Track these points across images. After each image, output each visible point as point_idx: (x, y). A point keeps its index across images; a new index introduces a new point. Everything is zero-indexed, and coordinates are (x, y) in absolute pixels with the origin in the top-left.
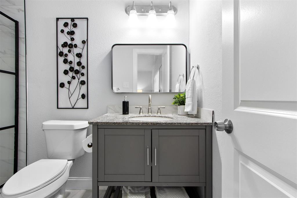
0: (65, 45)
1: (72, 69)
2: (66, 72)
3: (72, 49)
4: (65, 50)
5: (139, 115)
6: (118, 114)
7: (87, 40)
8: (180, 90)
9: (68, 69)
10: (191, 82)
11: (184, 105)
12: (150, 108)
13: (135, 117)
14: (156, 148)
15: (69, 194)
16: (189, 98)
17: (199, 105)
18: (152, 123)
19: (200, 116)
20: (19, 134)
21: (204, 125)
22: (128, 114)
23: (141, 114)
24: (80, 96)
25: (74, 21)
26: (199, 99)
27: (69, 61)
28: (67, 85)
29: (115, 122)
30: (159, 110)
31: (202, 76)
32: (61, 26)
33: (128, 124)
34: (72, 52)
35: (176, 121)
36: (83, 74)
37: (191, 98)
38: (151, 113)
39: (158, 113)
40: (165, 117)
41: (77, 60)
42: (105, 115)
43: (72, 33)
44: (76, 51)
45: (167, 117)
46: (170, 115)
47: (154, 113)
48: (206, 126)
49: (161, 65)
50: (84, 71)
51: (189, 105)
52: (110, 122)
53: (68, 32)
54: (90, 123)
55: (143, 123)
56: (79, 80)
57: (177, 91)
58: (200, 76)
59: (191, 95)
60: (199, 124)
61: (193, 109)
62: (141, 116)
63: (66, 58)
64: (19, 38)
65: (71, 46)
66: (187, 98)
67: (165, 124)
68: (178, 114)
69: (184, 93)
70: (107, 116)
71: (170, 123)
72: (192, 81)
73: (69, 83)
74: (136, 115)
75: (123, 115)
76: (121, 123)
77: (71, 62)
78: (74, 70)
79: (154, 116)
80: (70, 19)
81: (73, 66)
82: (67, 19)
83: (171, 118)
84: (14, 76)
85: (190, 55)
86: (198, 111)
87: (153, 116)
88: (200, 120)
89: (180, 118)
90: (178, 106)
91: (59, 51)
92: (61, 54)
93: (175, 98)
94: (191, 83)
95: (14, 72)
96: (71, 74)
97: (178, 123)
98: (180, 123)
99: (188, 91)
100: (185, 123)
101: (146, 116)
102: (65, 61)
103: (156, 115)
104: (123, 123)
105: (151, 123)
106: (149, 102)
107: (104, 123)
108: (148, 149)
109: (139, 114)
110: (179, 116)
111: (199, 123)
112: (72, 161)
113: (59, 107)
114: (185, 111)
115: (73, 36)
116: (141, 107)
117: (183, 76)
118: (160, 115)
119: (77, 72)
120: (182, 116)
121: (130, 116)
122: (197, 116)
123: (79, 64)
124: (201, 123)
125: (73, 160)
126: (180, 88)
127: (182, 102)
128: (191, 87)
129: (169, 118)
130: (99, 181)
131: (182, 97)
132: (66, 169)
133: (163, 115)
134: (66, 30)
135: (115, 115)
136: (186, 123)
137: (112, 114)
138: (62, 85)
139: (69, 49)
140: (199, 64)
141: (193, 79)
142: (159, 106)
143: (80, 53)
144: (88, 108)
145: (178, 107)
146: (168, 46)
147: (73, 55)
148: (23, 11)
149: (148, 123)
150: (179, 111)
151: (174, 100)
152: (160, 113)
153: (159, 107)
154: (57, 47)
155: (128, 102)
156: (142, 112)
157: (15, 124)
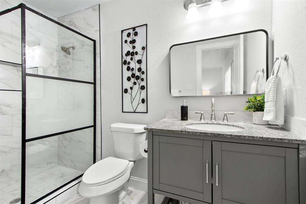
0: (128, 54)
1: (133, 75)
2: (129, 79)
3: (134, 56)
4: (128, 59)
5: (199, 122)
6: (177, 119)
7: (146, 45)
8: (257, 91)
9: (130, 76)
10: (273, 80)
11: (263, 110)
12: (213, 113)
13: (194, 124)
14: (217, 164)
15: (131, 192)
16: (269, 103)
17: (288, 112)
18: (213, 133)
19: (290, 128)
20: (96, 133)
21: (294, 142)
22: (187, 120)
23: (202, 120)
24: (141, 101)
25: (135, 30)
26: (288, 103)
27: (131, 68)
28: (129, 90)
29: (169, 129)
30: (225, 117)
31: (293, 70)
32: (125, 38)
33: (184, 133)
34: (133, 60)
35: (246, 134)
36: (142, 80)
37: (273, 102)
38: (215, 119)
39: (224, 120)
40: (233, 126)
41: (138, 66)
42: (163, 120)
43: (133, 42)
44: (137, 58)
45: (236, 126)
46: (241, 124)
47: (219, 119)
48: (299, 144)
49: (233, 61)
50: (144, 76)
51: (270, 111)
52: (164, 129)
53: (131, 41)
54: (145, 129)
55: (201, 133)
56: (139, 85)
57: (253, 91)
58: (290, 70)
59: (273, 99)
60: (285, 141)
61: (276, 117)
62: (202, 124)
63: (129, 65)
64: (96, 54)
65: (133, 54)
66: (267, 101)
67: (230, 136)
68: (253, 123)
69: (263, 95)
70: (164, 122)
71: (236, 136)
72: (274, 78)
73: (131, 88)
74: (196, 122)
75: (182, 121)
76: (176, 131)
77: (133, 69)
78: (136, 76)
79: (219, 124)
80: (132, 29)
81: (135, 73)
82: (130, 30)
83: (242, 128)
84: (93, 85)
85: (273, 42)
86: (286, 121)
87: (217, 124)
88: (288, 135)
89: (254, 129)
90: (253, 112)
91: (123, 60)
92: (125, 63)
93: (249, 102)
94: (273, 82)
95: (93, 82)
96: (133, 80)
97: (249, 137)
98: (252, 137)
99: (269, 92)
100: (260, 137)
101: (207, 123)
102: (128, 69)
103: (221, 122)
104: (178, 131)
105: (211, 134)
106: (212, 107)
107: (158, 130)
108: (207, 164)
109: (200, 120)
110: (254, 126)
111: (285, 139)
112: (133, 163)
113: (123, 111)
114: (264, 119)
115: (134, 45)
116: (202, 112)
117: (263, 71)
118: (227, 123)
119: (138, 78)
120: (258, 126)
121: (188, 123)
122: (284, 128)
123: (140, 70)
124: (289, 140)
125: (134, 161)
126: (257, 88)
127: (260, 108)
128: (274, 88)
129: (238, 127)
130: (154, 188)
131: (259, 101)
132: (128, 168)
133: (230, 124)
134: (129, 39)
135: (172, 120)
136: (263, 137)
137: (170, 119)
138: (126, 91)
139: (131, 57)
140: (287, 54)
141: (277, 76)
142: (226, 111)
143: (140, 60)
144: (147, 112)
145: (253, 114)
146: (242, 36)
147: (134, 61)
148: (98, 31)
149: (207, 133)
150: (255, 119)
151: (248, 104)
152: (227, 120)
153: (225, 113)
154: (122, 56)
155: (187, 107)
156: (203, 119)
157: (94, 124)
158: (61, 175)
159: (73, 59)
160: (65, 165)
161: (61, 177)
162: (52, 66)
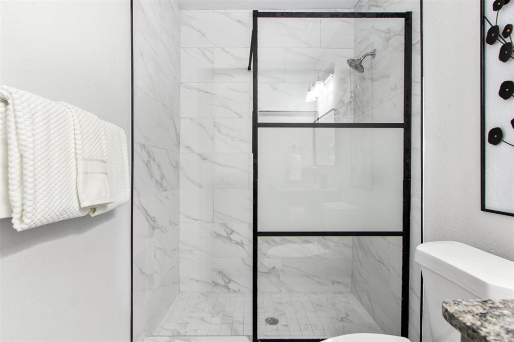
2: (507, 91)
4: (505, 16)
28: (510, 134)
63: (508, 40)
64: (412, 47)
84: (404, 129)
92: (492, 35)
95: (403, 121)
102: (506, 53)
113: (487, 208)
138: (496, 136)
157: (405, 229)
158: (344, 316)
159: (372, 80)
160: (360, 299)
161: (342, 318)
162: (342, 104)
